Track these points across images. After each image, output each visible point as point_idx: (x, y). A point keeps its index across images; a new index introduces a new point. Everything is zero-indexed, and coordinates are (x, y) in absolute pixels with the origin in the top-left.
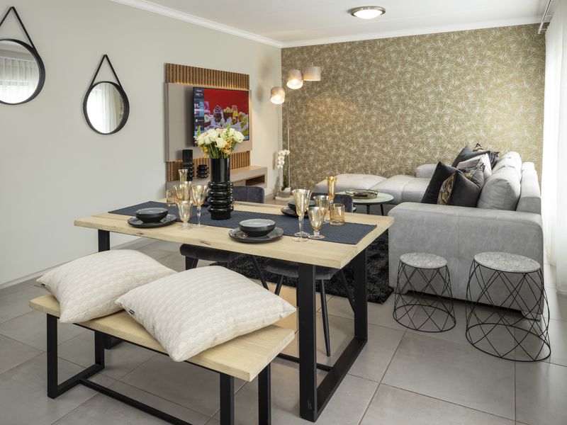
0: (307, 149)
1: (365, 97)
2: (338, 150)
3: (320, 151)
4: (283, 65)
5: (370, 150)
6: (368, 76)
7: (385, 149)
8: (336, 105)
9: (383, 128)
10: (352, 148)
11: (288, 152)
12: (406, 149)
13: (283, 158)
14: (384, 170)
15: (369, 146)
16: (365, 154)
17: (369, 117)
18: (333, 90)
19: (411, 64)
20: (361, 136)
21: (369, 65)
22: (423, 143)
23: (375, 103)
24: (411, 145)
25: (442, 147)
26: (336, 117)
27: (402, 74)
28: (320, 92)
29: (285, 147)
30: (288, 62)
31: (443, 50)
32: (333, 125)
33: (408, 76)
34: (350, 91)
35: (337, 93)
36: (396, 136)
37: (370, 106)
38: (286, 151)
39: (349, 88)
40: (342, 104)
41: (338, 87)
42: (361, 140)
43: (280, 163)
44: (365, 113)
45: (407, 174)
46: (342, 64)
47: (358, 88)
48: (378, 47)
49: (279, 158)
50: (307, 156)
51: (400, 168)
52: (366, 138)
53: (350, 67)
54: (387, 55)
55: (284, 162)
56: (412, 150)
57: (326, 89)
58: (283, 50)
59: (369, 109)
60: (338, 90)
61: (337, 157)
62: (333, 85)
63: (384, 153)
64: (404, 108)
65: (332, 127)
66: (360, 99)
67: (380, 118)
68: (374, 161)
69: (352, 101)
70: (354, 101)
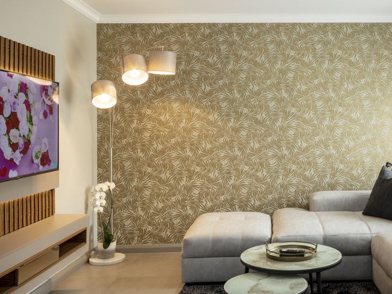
0: (141, 179)
1: (232, 101)
2: (190, 178)
3: (161, 181)
4: (99, 50)
5: (238, 177)
6: (235, 72)
7: (259, 174)
8: (189, 113)
9: (257, 146)
10: (211, 175)
11: (112, 186)
12: (288, 172)
13: (104, 195)
14: (258, 203)
15: (237, 170)
16: (232, 182)
17: (236, 130)
18: (182, 91)
19: (294, 59)
20: (225, 157)
21: (238, 58)
22: (309, 163)
23: (246, 111)
24: (294, 167)
25: (333, 168)
26: (188, 131)
27: (283, 72)
28: (162, 94)
29: (102, 178)
30: (108, 45)
31: (334, 45)
32: (183, 142)
33: (291, 75)
34: (210, 93)
35: (189, 96)
36: (274, 156)
37: (239, 116)
38: (107, 183)
39: (208, 89)
40: (198, 111)
41: (191, 87)
42: (224, 162)
43: (98, 203)
44: (231, 124)
45: (289, 206)
46: (197, 54)
47: (221, 89)
48: (251, 35)
49: (97, 196)
50: (139, 190)
51: (280, 198)
52: (233, 159)
53: (210, 60)
54: (262, 45)
55: (104, 202)
56: (295, 174)
57: (172, 90)
58: (100, 27)
59: (238, 119)
60: (191, 92)
61: (188, 189)
62: (183, 84)
63: (258, 179)
64: (286, 118)
65: (181, 146)
66: (224, 105)
67: (253, 131)
68: (244, 191)
69: (212, 107)
70: (214, 107)
